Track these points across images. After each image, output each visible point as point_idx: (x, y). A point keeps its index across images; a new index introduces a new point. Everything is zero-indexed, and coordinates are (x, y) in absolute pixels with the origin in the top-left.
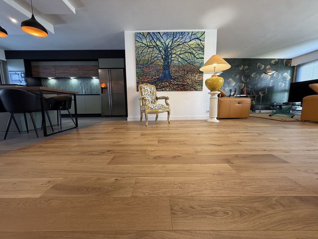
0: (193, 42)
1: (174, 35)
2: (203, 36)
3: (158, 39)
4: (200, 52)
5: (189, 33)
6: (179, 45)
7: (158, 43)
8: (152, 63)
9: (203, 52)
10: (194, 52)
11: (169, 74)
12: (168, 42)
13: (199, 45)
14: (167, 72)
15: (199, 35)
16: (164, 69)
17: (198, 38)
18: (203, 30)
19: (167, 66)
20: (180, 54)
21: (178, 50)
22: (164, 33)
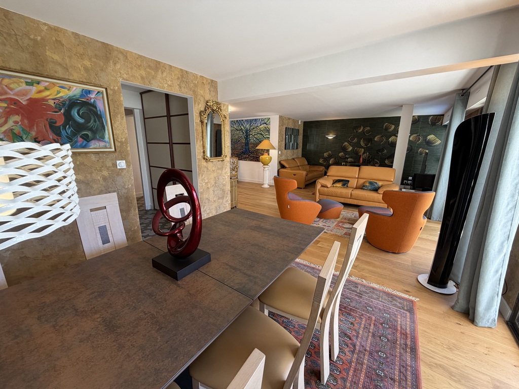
0: (262, 126)
1: (251, 121)
2: (269, 122)
3: (242, 124)
4: (267, 133)
5: (259, 119)
6: (254, 128)
7: (242, 127)
8: (239, 141)
9: (269, 133)
10: (263, 134)
11: (249, 149)
12: (248, 126)
13: (266, 128)
14: (247, 147)
15: (266, 121)
16: (246, 145)
17: (265, 123)
18: (269, 117)
19: (247, 144)
20: (255, 135)
21: (253, 133)
22: (246, 120)
